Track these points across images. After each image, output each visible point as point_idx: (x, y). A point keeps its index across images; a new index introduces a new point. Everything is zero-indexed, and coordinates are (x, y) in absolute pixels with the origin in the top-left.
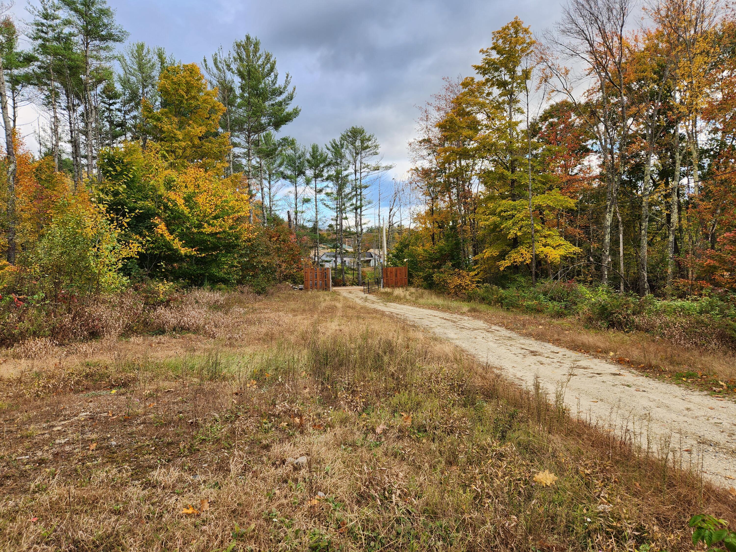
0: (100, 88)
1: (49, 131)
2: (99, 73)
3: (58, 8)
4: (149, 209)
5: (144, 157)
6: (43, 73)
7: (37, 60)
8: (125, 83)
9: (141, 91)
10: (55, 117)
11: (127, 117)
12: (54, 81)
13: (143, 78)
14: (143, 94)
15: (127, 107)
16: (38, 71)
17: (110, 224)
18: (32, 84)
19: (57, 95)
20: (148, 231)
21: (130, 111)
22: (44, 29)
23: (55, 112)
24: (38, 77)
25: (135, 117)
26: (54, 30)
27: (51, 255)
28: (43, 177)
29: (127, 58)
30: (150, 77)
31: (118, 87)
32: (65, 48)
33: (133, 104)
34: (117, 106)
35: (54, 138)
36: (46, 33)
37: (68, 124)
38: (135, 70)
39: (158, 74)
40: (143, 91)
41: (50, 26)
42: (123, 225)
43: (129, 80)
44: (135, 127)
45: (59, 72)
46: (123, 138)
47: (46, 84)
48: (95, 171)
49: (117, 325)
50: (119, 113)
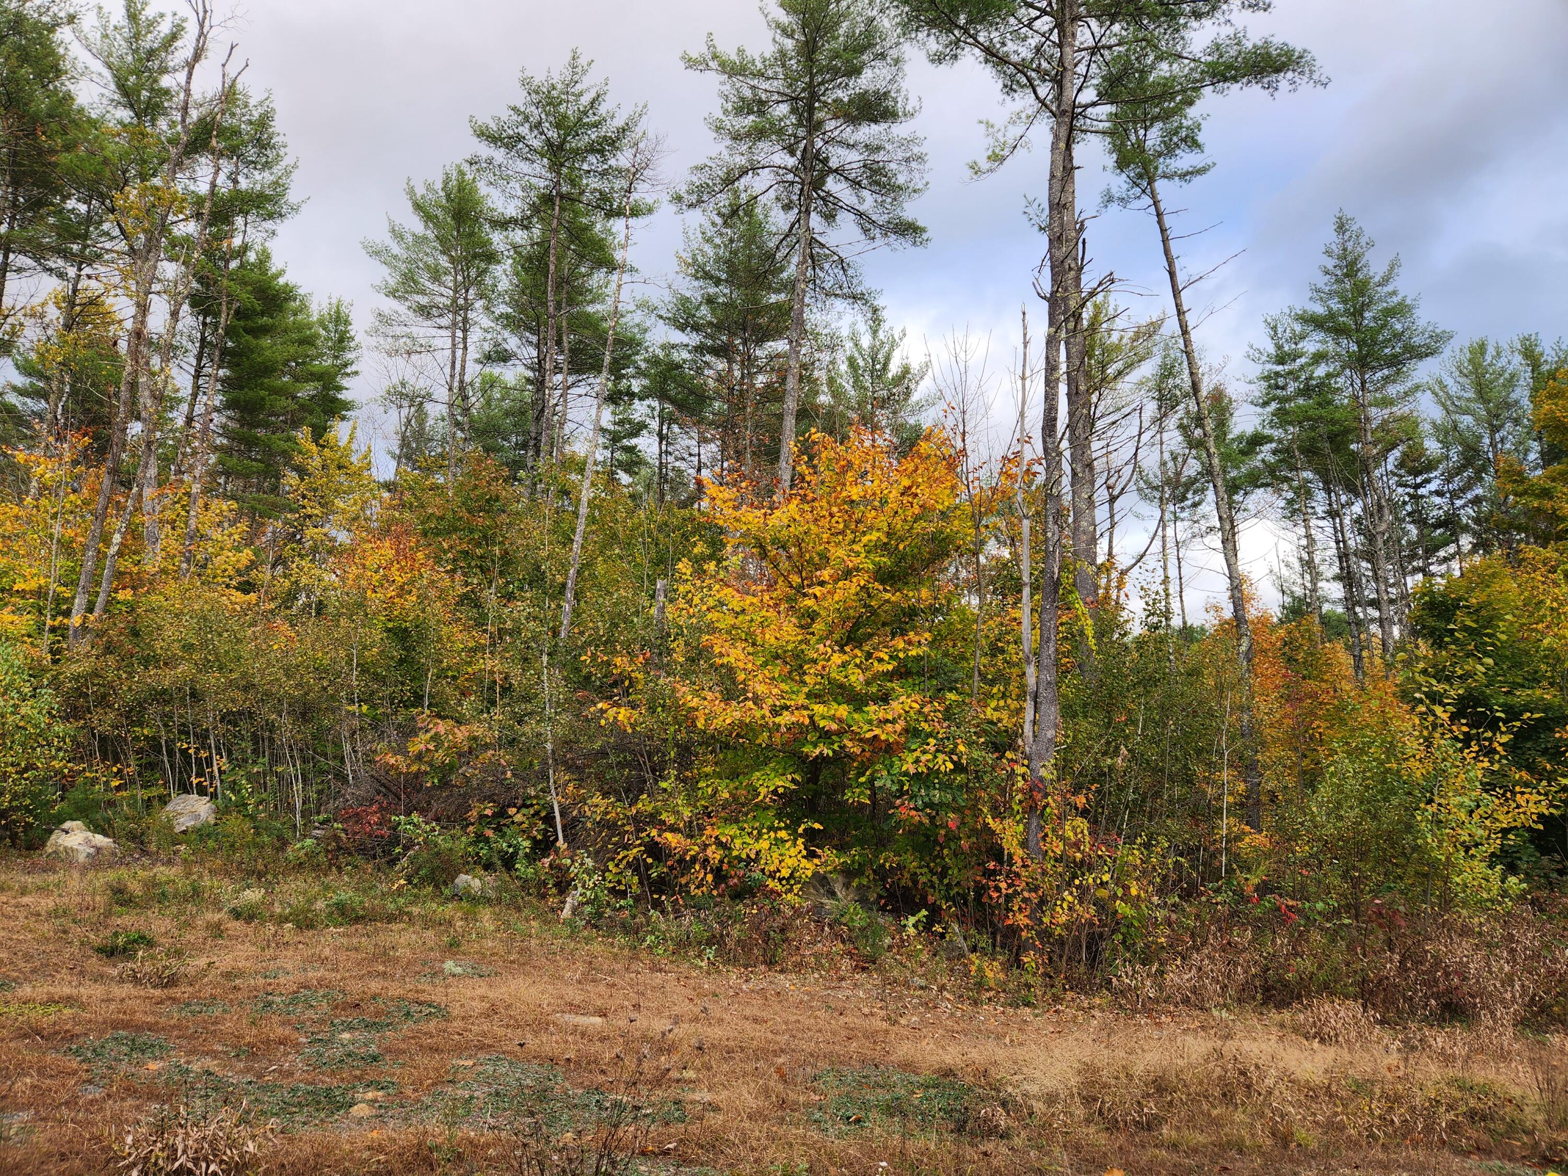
0: (1394, 456)
1: (1297, 565)
2: (1388, 431)
3: (1302, 338)
4: (1547, 708)
5: (1519, 586)
6: (1280, 461)
7: (1269, 439)
8: (1446, 434)
9: (1487, 441)
10: (1308, 536)
11: (1459, 503)
12: (1302, 469)
13: (1489, 411)
14: (1493, 444)
15: (1456, 483)
16: (1271, 459)
17: (1461, 751)
18: (1263, 485)
19: (1309, 494)
20: (1549, 761)
21: (1463, 490)
22: (1281, 381)
23: (1307, 527)
24: (1271, 470)
25: (1477, 501)
26: (1296, 379)
27: (1340, 818)
28: (1300, 657)
29: (1449, 382)
30: (1508, 406)
31: (1432, 446)
32: (1319, 404)
33: (1470, 472)
34: (1433, 486)
35: (1308, 577)
36: (1283, 388)
37: (1333, 544)
38: (1468, 400)
39: (1527, 393)
40: (1492, 438)
41: (1290, 373)
42: (1495, 751)
43: (1455, 428)
44: (1477, 521)
45: (1311, 451)
46: (1452, 549)
47: (1287, 479)
48: (1396, 631)
49: (1508, 996)
50: (1437, 500)
